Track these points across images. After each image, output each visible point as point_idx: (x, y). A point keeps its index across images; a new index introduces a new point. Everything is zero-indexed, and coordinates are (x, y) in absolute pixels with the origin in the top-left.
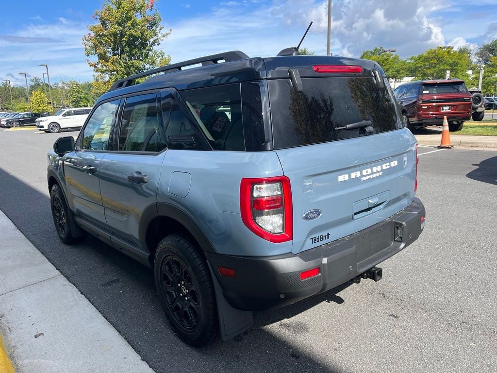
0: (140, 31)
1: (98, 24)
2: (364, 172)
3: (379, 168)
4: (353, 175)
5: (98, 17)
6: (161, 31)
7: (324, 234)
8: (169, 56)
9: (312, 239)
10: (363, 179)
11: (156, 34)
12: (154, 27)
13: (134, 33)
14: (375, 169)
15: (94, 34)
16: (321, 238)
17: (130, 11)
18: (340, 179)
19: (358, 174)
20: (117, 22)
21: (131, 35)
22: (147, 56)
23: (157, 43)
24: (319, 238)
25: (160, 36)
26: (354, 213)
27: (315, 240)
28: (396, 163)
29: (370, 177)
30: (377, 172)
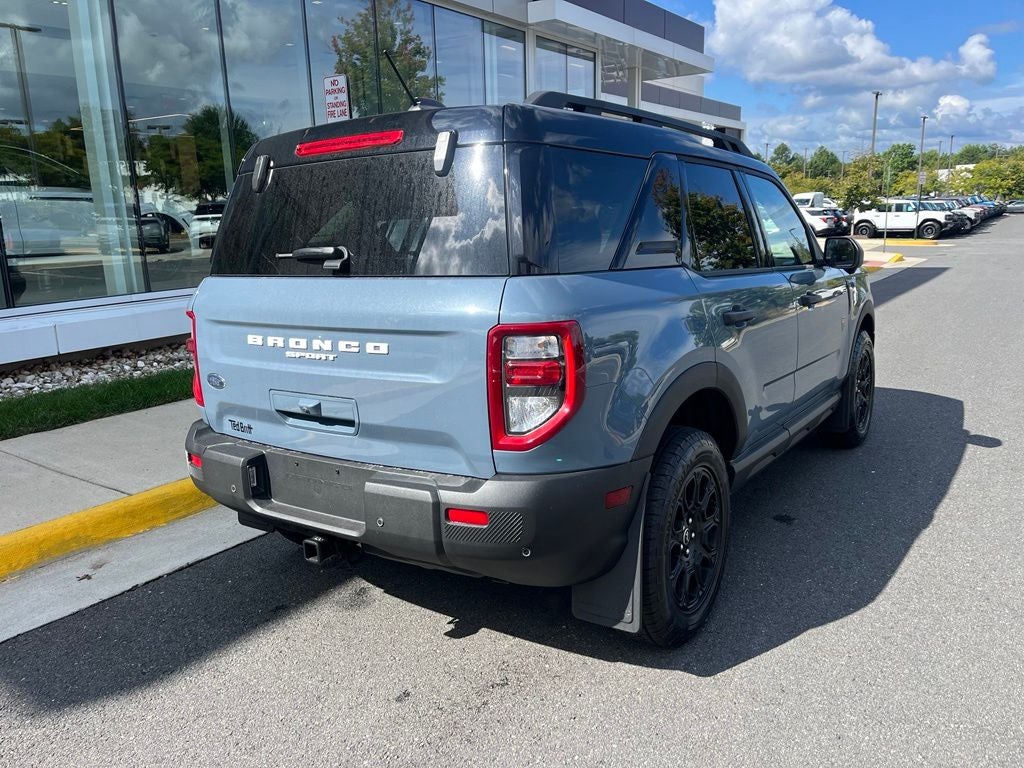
2: (292, 343)
3: (327, 345)
4: (270, 341)
7: (245, 423)
9: (231, 422)
10: (288, 354)
14: (316, 344)
18: (251, 339)
19: (280, 342)
24: (238, 425)
26: (273, 410)
27: (234, 425)
28: (384, 348)
29: (303, 354)
30: (320, 350)
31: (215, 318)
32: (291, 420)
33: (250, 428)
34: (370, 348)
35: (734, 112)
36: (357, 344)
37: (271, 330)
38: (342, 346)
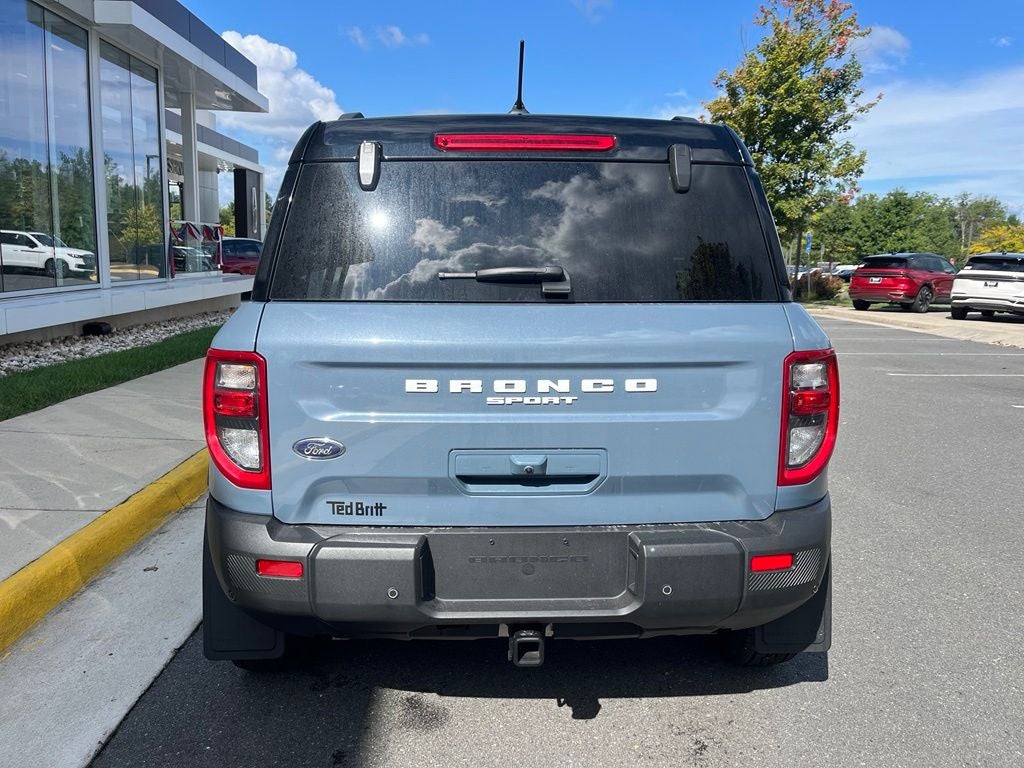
0: (801, 103)
1: (723, 94)
2: (498, 386)
3: (562, 386)
4: (455, 386)
5: (724, 83)
6: (856, 99)
7: (369, 501)
8: (863, 154)
9: (333, 503)
10: (490, 400)
11: (842, 108)
12: (841, 93)
13: (787, 109)
14: (543, 385)
15: (711, 116)
16: (357, 509)
17: (790, 63)
18: (411, 385)
19: (476, 386)
20: (760, 88)
21: (782, 113)
22: (808, 155)
23: (842, 127)
24: (351, 506)
25: (850, 110)
26: (454, 476)
27: (339, 508)
28: (651, 385)
29: (520, 399)
30: (552, 392)
31: (314, 360)
32: (472, 488)
33: (382, 507)
34: (631, 385)
35: (252, 155)
36: (611, 382)
37: (456, 372)
38: (587, 385)
